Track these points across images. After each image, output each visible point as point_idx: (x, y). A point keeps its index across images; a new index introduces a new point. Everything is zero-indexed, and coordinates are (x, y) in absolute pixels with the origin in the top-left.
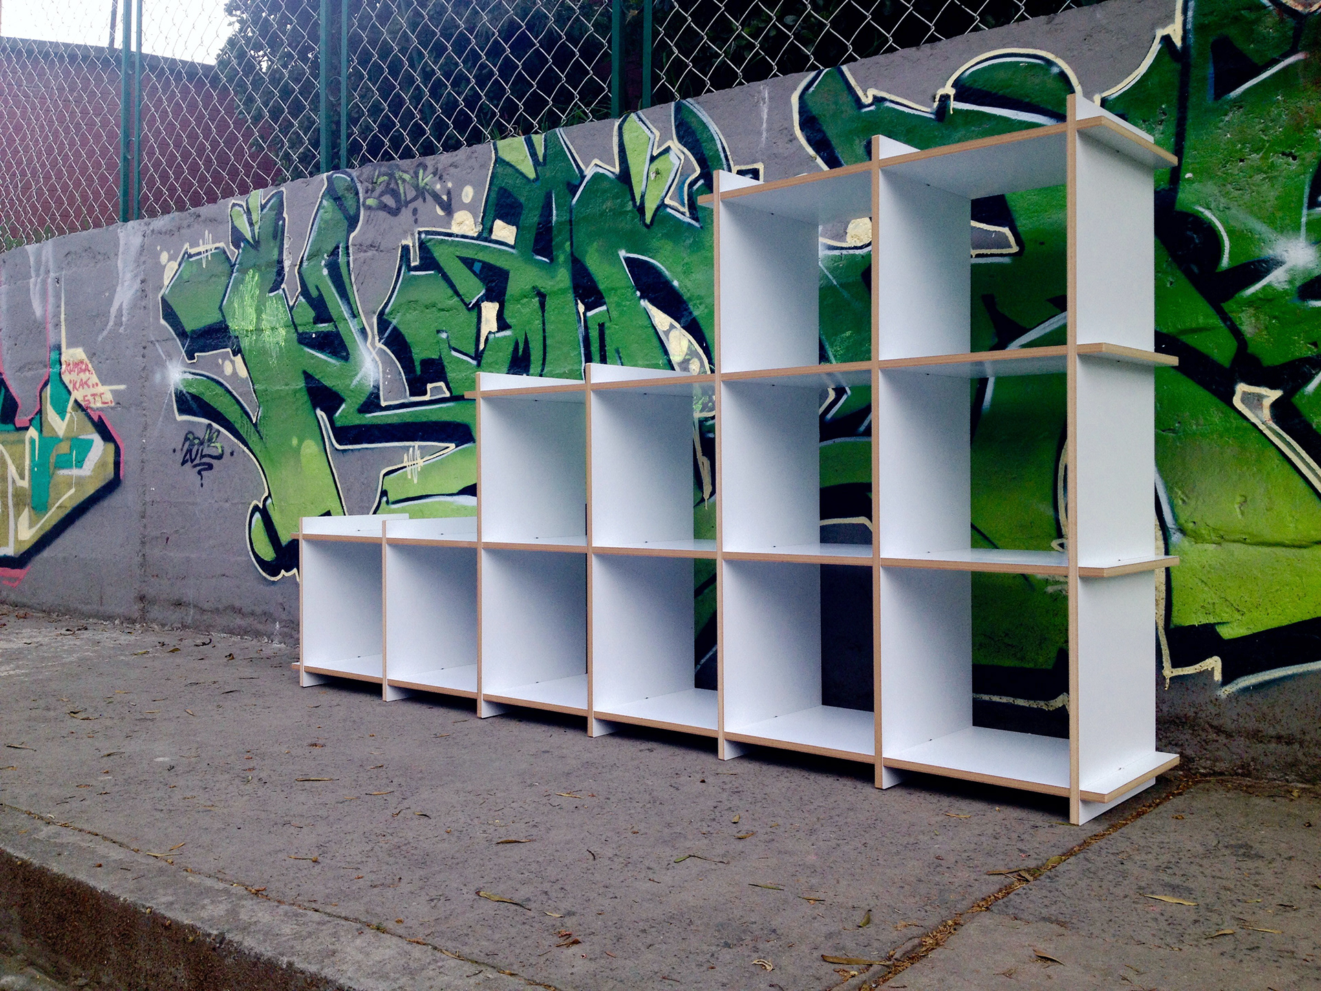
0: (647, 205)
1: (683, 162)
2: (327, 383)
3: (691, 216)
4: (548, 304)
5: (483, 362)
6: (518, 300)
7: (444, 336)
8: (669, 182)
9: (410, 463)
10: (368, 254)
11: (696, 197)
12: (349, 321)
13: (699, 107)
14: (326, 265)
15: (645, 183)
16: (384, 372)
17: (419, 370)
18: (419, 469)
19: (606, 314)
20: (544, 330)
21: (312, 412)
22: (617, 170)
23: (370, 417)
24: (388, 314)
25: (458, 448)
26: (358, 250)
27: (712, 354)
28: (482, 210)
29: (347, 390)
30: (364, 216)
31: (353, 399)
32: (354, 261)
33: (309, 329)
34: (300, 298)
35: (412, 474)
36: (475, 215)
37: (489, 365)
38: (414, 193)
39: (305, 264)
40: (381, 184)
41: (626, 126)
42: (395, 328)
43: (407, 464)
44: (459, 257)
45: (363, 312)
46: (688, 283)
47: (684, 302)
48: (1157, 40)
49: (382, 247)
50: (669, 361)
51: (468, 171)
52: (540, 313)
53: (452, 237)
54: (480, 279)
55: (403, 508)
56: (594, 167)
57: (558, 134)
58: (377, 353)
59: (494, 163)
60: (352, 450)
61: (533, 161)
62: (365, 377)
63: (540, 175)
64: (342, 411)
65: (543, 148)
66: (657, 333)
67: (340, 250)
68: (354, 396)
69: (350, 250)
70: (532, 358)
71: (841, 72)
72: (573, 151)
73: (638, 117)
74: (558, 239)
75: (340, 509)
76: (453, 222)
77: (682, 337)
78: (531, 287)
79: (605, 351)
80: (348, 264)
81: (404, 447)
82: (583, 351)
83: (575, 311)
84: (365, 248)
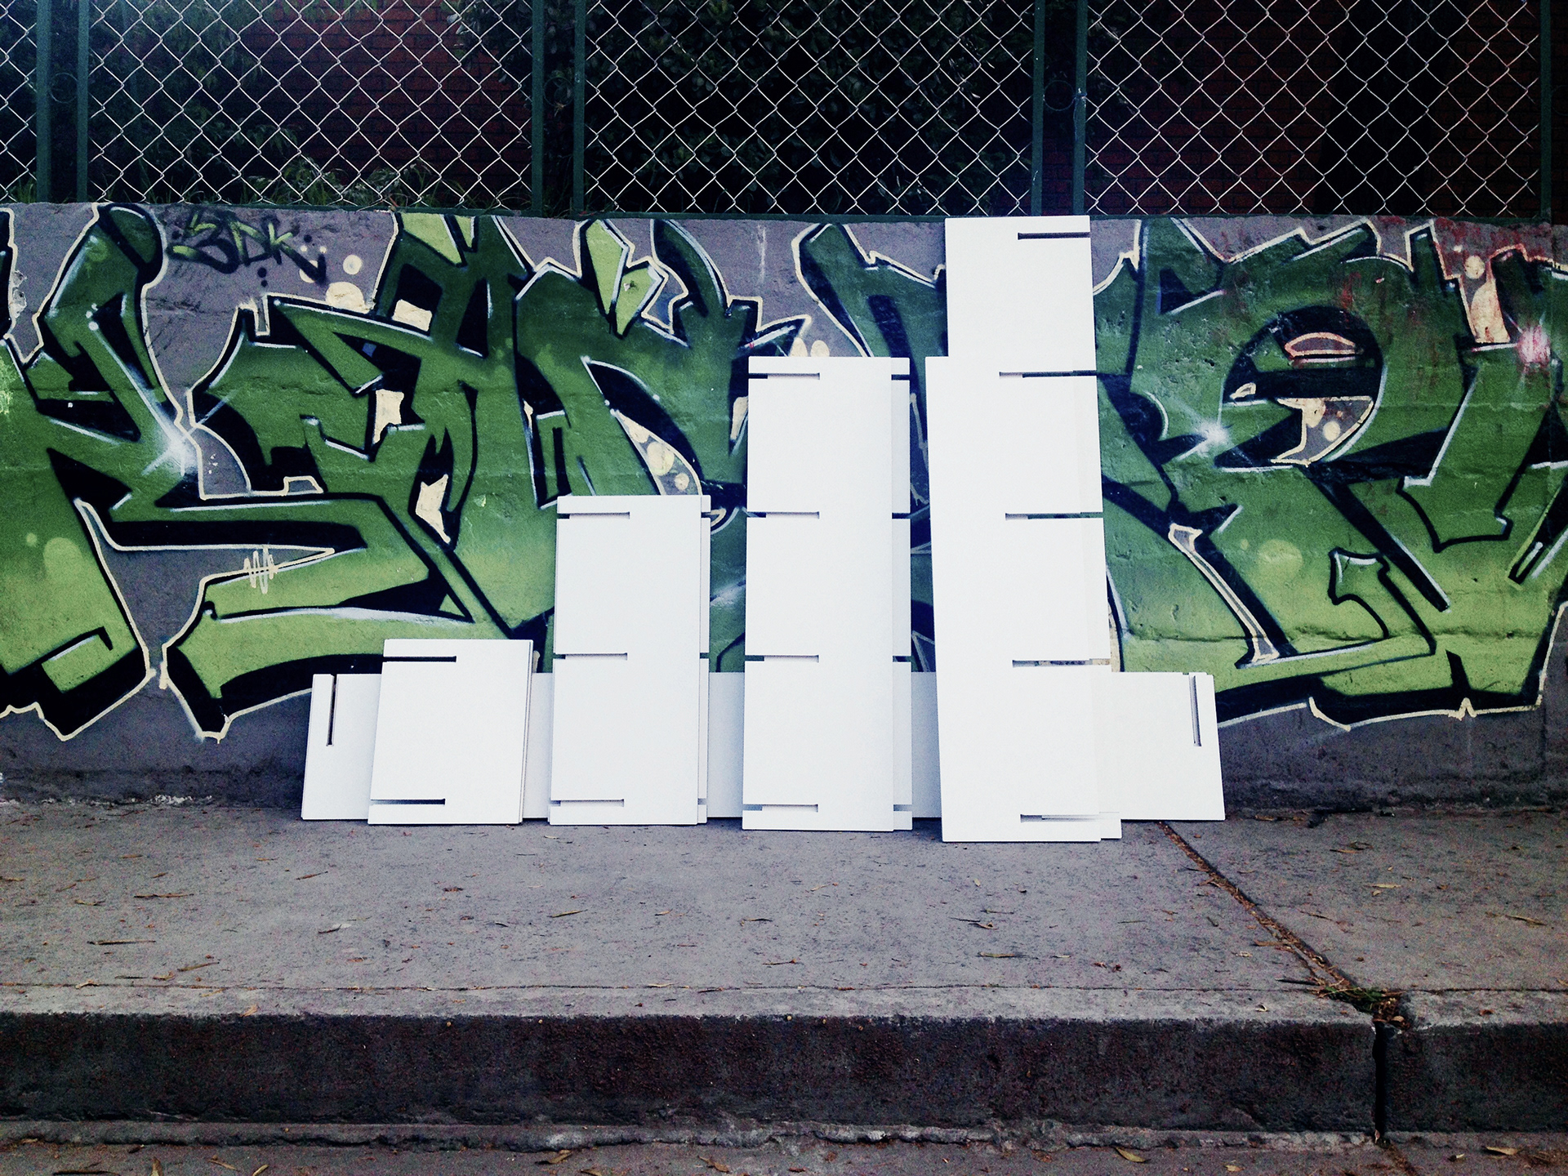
0: (619, 316)
1: (666, 280)
2: (96, 466)
3: (677, 334)
4: (481, 401)
5: (378, 456)
6: (434, 392)
7: (314, 422)
8: (647, 298)
9: (255, 570)
10: (179, 312)
11: (683, 317)
12: (139, 391)
13: (685, 231)
14: (95, 318)
15: (615, 292)
16: (206, 458)
17: (268, 460)
18: (271, 577)
19: (564, 418)
20: (474, 429)
21: (65, 503)
22: (579, 274)
23: (178, 512)
24: (212, 390)
25: (338, 554)
26: (158, 307)
27: (704, 472)
28: (377, 286)
29: (134, 477)
30: (170, 265)
31: (148, 489)
32: (150, 318)
33: (60, 396)
34: (44, 354)
35: (258, 582)
36: (365, 290)
37: (388, 461)
38: (261, 251)
39: (53, 313)
40: (201, 231)
41: (590, 231)
42: (226, 407)
43: (250, 572)
44: (339, 335)
45: (167, 382)
46: (673, 399)
47: (668, 416)
48: (1120, 261)
49: (203, 307)
50: (649, 474)
51: (355, 238)
52: (468, 410)
53: (326, 310)
54: (374, 363)
55: (242, 623)
56: (547, 266)
57: (496, 223)
58: (193, 435)
59: (397, 236)
60: (146, 552)
61: (457, 244)
62: (169, 462)
63: (468, 260)
64: (125, 503)
65: (473, 234)
66: (632, 444)
67: (124, 302)
68: (148, 486)
69: (143, 304)
70: (456, 457)
71: (844, 229)
72: (517, 243)
73: (608, 225)
74: (496, 333)
75: (124, 626)
76: (329, 294)
77: (667, 451)
78: (456, 380)
79: (562, 458)
80: (139, 320)
81: (244, 551)
82: (530, 456)
83: (520, 412)
84: (172, 305)
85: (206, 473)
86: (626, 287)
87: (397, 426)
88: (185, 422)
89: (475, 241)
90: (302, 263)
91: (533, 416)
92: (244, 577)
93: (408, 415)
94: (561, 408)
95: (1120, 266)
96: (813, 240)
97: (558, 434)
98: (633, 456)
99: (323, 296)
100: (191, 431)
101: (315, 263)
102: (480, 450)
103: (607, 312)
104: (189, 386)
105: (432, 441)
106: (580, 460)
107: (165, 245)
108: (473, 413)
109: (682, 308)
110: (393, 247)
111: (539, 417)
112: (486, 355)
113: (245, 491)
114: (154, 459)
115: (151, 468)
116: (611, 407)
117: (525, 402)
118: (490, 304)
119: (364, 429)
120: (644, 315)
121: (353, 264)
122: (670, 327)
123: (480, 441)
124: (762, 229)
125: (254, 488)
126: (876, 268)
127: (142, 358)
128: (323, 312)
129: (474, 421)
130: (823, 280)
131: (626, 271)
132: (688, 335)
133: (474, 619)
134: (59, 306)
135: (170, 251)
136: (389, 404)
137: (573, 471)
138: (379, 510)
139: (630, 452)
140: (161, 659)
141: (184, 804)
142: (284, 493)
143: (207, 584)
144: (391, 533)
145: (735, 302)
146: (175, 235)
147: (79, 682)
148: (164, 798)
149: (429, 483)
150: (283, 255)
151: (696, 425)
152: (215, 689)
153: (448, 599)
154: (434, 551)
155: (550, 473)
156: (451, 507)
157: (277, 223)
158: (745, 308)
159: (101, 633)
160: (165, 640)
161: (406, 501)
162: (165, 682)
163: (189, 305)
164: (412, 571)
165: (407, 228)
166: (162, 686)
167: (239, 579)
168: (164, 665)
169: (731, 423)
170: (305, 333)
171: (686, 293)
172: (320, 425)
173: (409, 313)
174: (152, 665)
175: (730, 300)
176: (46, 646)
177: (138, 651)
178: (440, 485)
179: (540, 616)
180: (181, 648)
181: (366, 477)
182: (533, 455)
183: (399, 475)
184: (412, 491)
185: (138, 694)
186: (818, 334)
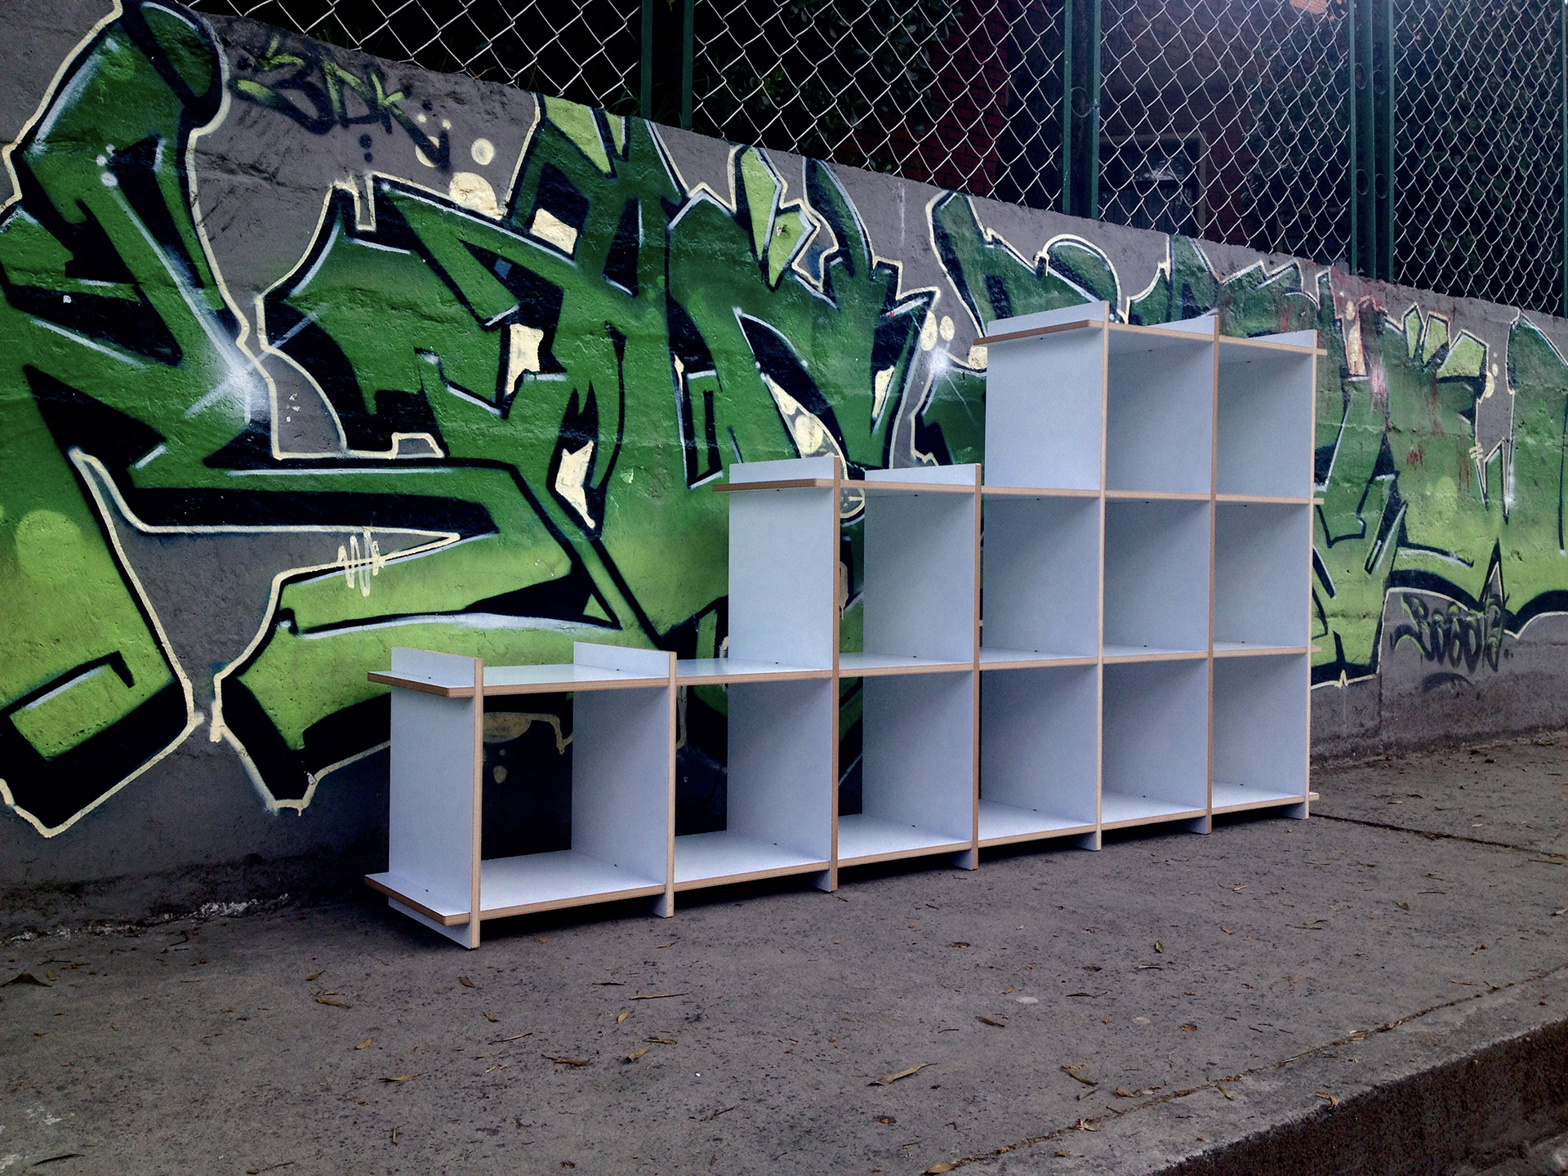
0: (771, 264)
1: (818, 229)
2: (107, 399)
3: (827, 292)
4: (629, 349)
5: (512, 412)
6: (576, 334)
7: (432, 360)
8: (798, 247)
9: (353, 563)
10: (242, 179)
11: (833, 273)
12: (182, 290)
13: (835, 176)
14: (112, 167)
15: (768, 235)
16: (283, 399)
17: (372, 407)
18: (375, 573)
19: (716, 380)
20: (621, 386)
21: (56, 455)
22: (734, 207)
23: (239, 477)
24: (296, 299)
25: (465, 541)
26: (212, 165)
27: (849, 450)
28: (512, 186)
29: (171, 419)
30: (232, 108)
31: (191, 439)
32: (202, 182)
33: (47, 283)
34: (21, 212)
35: (357, 580)
36: (498, 190)
37: (524, 419)
38: (365, 111)
39: (37, 148)
40: (281, 65)
41: (745, 157)
42: (312, 326)
43: (346, 564)
44: (467, 245)
45: (226, 281)
46: (821, 367)
47: (814, 386)
48: (1158, 271)
49: (280, 178)
50: (797, 451)
51: (487, 117)
52: (616, 360)
53: (450, 207)
54: (509, 287)
55: (334, 638)
56: (702, 193)
57: (649, 129)
58: (264, 363)
59: (538, 125)
60: (190, 535)
61: (606, 147)
62: (227, 401)
63: (617, 170)
64: (156, 459)
65: (623, 137)
66: (781, 416)
67: (159, 150)
68: (193, 435)
69: (190, 158)
70: (601, 420)
71: (967, 201)
72: (671, 159)
73: (762, 155)
74: (647, 268)
75: (152, 649)
76: (452, 186)
77: (816, 426)
78: (602, 321)
79: (713, 427)
80: (184, 182)
81: (337, 535)
82: (680, 423)
83: (670, 368)
84: (234, 167)
85: (282, 420)
86: (778, 232)
87: (534, 373)
88: (253, 343)
89: (626, 148)
90: (417, 135)
91: (684, 375)
92: (337, 573)
93: (548, 361)
94: (712, 367)
95: (1158, 275)
96: (942, 207)
97: (709, 396)
98: (781, 429)
99: (445, 187)
100: (262, 357)
101: (435, 141)
102: (627, 412)
103: (760, 258)
104: (259, 290)
105: (575, 396)
106: (731, 430)
107: (226, 76)
108: (620, 365)
109: (833, 263)
110: (533, 138)
111: (691, 376)
112: (636, 293)
113: (339, 450)
114: (203, 394)
115: (198, 407)
116: (762, 370)
117: (676, 357)
118: (641, 230)
119: (494, 374)
120: (795, 266)
121: (484, 151)
122: (820, 285)
123: (628, 402)
124: (902, 186)
125: (352, 445)
126: (992, 246)
127: (189, 241)
128: (445, 209)
129: (621, 376)
130: (951, 251)
131: (779, 212)
132: (838, 295)
133: (622, 625)
134: (49, 140)
135: (232, 86)
136: (525, 343)
137: (724, 445)
138: (512, 483)
139: (778, 424)
140: (213, 696)
141: (247, 911)
142: (392, 455)
143: (284, 584)
144: (529, 514)
145: (879, 264)
146: (242, 64)
147: (75, 741)
148: (215, 907)
149: (572, 451)
150: (393, 122)
151: (844, 398)
152: (293, 735)
153: (592, 601)
154: (578, 539)
155: (702, 445)
156: (596, 483)
157: (382, 77)
158: (888, 272)
159: (115, 661)
160: (219, 668)
161: (545, 474)
162: (219, 730)
163: (262, 172)
164: (550, 563)
165: (550, 115)
166: (215, 737)
167: (330, 575)
168: (217, 706)
169: (874, 398)
170: (423, 235)
171: (836, 247)
172: (439, 364)
173: (548, 226)
174: (198, 706)
175: (876, 260)
176: (17, 686)
177: (175, 687)
178: (583, 456)
179: (691, 619)
180: (244, 679)
181: (495, 439)
182: (684, 422)
183: (537, 438)
184: (552, 460)
185: (176, 752)
186: (947, 309)
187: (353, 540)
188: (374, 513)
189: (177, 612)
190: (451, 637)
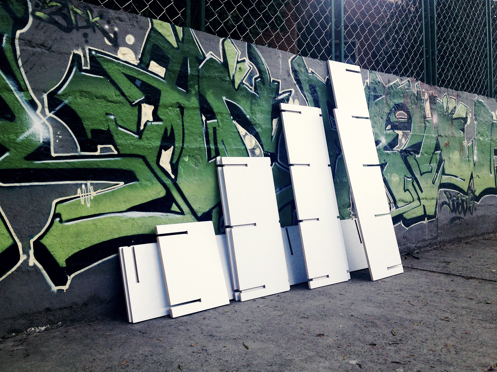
0: (235, 81)
1: (252, 68)
3: (255, 91)
4: (185, 112)
5: (143, 136)
6: (166, 107)
7: (112, 117)
8: (245, 75)
9: (83, 195)
10: (38, 50)
11: (257, 84)
12: (14, 92)
13: (257, 49)
15: (234, 71)
16: (55, 134)
17: (89, 135)
18: (92, 198)
19: (217, 123)
20: (183, 126)
22: (222, 60)
23: (38, 163)
24: (60, 95)
25: (126, 185)
26: (26, 44)
27: (264, 147)
28: (141, 52)
29: (11, 142)
30: (33, 22)
31: (19, 150)
32: (21, 51)
35: (85, 201)
36: (136, 53)
37: (147, 139)
38: (85, 24)
40: (52, 6)
41: (225, 42)
42: (66, 105)
43: (81, 195)
44: (124, 74)
45: (32, 89)
46: (254, 118)
47: (252, 125)
48: (366, 82)
49: (53, 49)
50: (246, 148)
51: (131, 27)
52: (180, 116)
53: (118, 60)
54: (141, 90)
55: (76, 224)
56: (211, 55)
57: (191, 31)
58: (47, 120)
59: (150, 30)
60: (19, 186)
61: (176, 38)
62: (33, 135)
63: (180, 47)
64: (5, 158)
65: (182, 34)
66: (240, 135)
67: (4, 38)
68: (20, 148)
69: (17, 42)
70: (176, 138)
71: (302, 59)
72: (199, 43)
73: (231, 41)
74: (191, 82)
75: (5, 231)
76: (118, 52)
77: (253, 139)
78: (176, 102)
79: (216, 140)
80: (14, 51)
81: (77, 184)
82: (205, 139)
83: (200, 119)
84: (34, 45)
85: (55, 141)
86: (238, 69)
87: (151, 122)
88: (43, 112)
89: (183, 38)
90: (105, 33)
91: (206, 121)
92: (78, 199)
93: (156, 117)
94: (216, 118)
95: (366, 84)
96: (294, 60)
97: (215, 129)
98: (240, 140)
99: (116, 52)
100: (47, 118)
101: (112, 35)
102: (186, 135)
103: (232, 79)
104: (45, 92)
105: (166, 130)
106: (223, 141)
107: (30, 10)
108: (182, 118)
109: (257, 81)
110: (149, 34)
111: (208, 122)
112: (188, 92)
113: (77, 152)
114: (24, 132)
115: (22, 137)
116: (233, 119)
117: (203, 115)
118: (189, 69)
119: (136, 122)
120: (244, 82)
121: (130, 39)
122: (253, 88)
123: (186, 132)
124: (280, 53)
125: (82, 150)
126: (311, 74)
127: (17, 73)
128: (116, 61)
129: (183, 122)
130: (297, 76)
131: (238, 62)
132: (259, 92)
133: (185, 213)
135: (33, 14)
136: (147, 111)
137: (220, 147)
138: (143, 163)
139: (239, 138)
140: (30, 248)
141: (46, 329)
142: (97, 153)
143: (57, 204)
144: (150, 174)
145: (273, 81)
146: (37, 5)
148: (33, 329)
149: (165, 150)
150: (96, 28)
151: (262, 129)
152: (62, 262)
153: (174, 205)
154: (168, 182)
155: (212, 147)
156: (174, 161)
157: (92, 12)
158: (276, 83)
160: (32, 237)
161: (155, 159)
162: (33, 261)
163: (45, 47)
165: (155, 26)
166: (31, 264)
167: (74, 200)
168: (32, 252)
169: (272, 128)
170: (108, 71)
171: (258, 75)
172: (115, 119)
173: (154, 67)
174: (24, 253)
177: (15, 245)
178: (170, 151)
179: (210, 210)
180: (42, 241)
181: (138, 146)
182: (206, 138)
183: (153, 146)
184: (158, 154)
185: (15, 270)
186: (296, 97)
187: (83, 186)
188: (91, 176)
189: (15, 216)
190: (121, 221)
